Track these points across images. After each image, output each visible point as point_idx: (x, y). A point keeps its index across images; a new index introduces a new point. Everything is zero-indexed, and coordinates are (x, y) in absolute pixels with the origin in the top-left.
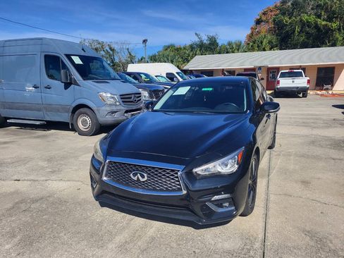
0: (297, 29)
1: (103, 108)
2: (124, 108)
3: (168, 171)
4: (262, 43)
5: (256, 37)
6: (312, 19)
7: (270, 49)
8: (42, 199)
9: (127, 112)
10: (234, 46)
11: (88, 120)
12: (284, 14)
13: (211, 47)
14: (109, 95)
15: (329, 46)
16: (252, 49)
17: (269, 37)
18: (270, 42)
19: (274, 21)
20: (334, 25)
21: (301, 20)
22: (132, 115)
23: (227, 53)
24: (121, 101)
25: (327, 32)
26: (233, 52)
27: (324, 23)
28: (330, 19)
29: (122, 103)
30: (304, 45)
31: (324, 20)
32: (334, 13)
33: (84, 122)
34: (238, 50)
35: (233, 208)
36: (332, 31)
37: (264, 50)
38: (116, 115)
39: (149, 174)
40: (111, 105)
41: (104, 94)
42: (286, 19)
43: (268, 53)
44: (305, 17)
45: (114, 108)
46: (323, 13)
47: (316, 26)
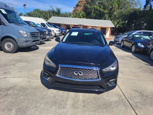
0: (93, 11)
1: (22, 39)
2: (32, 39)
3: (92, 70)
4: (79, 15)
5: (77, 12)
6: (98, 8)
7: (83, 18)
8: (11, 88)
9: (33, 41)
10: (68, 14)
11: (12, 45)
12: (88, 3)
13: (58, 13)
14: (25, 32)
15: (104, 20)
16: (76, 17)
17: (82, 13)
18: (83, 15)
19: (84, 6)
20: (106, 11)
21: (94, 7)
22: (36, 43)
23: (65, 17)
24: (31, 36)
25: (103, 14)
26: (68, 17)
27: (102, 10)
28: (104, 9)
29: (31, 37)
30: (95, 18)
31: (102, 9)
32: (106, 7)
33: (9, 46)
34: (70, 16)
35: (115, 84)
36: (105, 14)
37: (80, 18)
38: (28, 43)
39: (84, 72)
40: (26, 37)
41: (22, 32)
42: (89, 6)
43: (82, 19)
44: (96, 7)
45: (27, 39)
46: (102, 6)
47: (100, 11)
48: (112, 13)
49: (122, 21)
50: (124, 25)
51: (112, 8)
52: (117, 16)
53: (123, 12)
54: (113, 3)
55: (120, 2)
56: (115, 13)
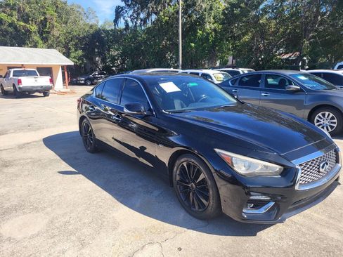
15: (31, 47)
20: (32, 28)
28: (25, 21)
31: (19, 20)
32: (28, 15)
48: (48, 33)
49: (76, 50)
50: (82, 60)
51: (45, 19)
52: (61, 38)
53: (71, 30)
54: (43, 7)
55: (57, 7)
56: (56, 32)
